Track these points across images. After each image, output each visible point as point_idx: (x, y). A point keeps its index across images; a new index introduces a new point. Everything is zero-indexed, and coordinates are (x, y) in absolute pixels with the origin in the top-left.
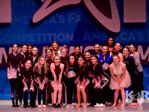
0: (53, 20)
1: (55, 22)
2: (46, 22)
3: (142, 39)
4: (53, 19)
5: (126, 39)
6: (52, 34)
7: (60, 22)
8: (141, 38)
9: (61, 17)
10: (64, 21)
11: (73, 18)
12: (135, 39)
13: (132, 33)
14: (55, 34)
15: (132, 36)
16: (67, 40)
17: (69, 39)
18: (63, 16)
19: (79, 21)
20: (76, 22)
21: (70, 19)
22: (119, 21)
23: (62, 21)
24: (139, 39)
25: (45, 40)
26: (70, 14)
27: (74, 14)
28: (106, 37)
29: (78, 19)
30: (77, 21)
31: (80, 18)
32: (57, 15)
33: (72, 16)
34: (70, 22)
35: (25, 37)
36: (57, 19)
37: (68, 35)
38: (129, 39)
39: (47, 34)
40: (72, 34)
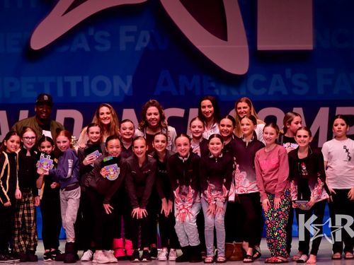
0: (82, 44)
1: (87, 49)
2: (64, 49)
3: (302, 90)
4: (80, 42)
5: (263, 91)
6: (78, 79)
7: (98, 48)
8: (300, 88)
9: (103, 37)
10: (108, 47)
11: (131, 39)
12: (285, 92)
13: (277, 77)
14: (86, 78)
15: (277, 84)
16: (117, 93)
17: (121, 90)
18: (107, 34)
19: (145, 45)
20: (138, 48)
21: (124, 40)
22: (247, 46)
23: (102, 45)
24: (296, 91)
25: (60, 93)
26: (123, 29)
27: (133, 28)
28: (213, 85)
29: (145, 40)
30: (140, 46)
31: (148, 38)
32: (91, 32)
33: (128, 34)
34: (123, 48)
35: (12, 84)
36: (91, 41)
37: (117, 80)
38: (271, 92)
39: (67, 79)
40: (130, 79)
